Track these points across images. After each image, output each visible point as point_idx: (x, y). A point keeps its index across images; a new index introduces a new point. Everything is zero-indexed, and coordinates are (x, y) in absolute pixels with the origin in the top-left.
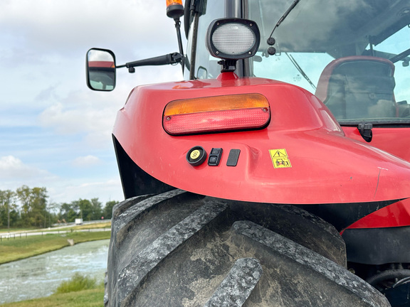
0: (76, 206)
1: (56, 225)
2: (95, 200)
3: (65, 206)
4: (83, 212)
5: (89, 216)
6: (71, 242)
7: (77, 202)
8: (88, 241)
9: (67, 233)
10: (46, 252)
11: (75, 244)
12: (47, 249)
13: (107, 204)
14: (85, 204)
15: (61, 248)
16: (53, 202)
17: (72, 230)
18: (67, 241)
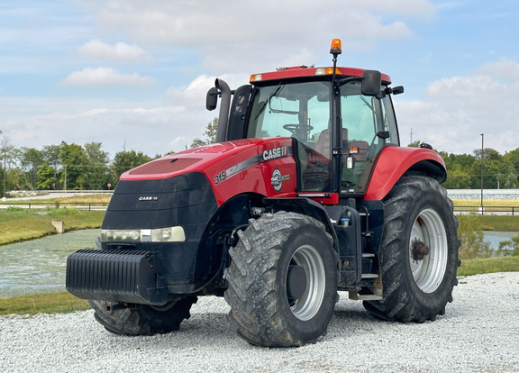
0: (55, 157)
1: (13, 192)
2: (94, 148)
3: (33, 156)
4: (69, 170)
5: (80, 180)
6: (59, 227)
7: (57, 149)
8: (89, 228)
9: (49, 209)
10: (15, 242)
11: (66, 231)
12: (16, 236)
13: (118, 156)
14: (73, 153)
15: (41, 237)
16: (8, 145)
17: (58, 204)
18: (51, 225)
